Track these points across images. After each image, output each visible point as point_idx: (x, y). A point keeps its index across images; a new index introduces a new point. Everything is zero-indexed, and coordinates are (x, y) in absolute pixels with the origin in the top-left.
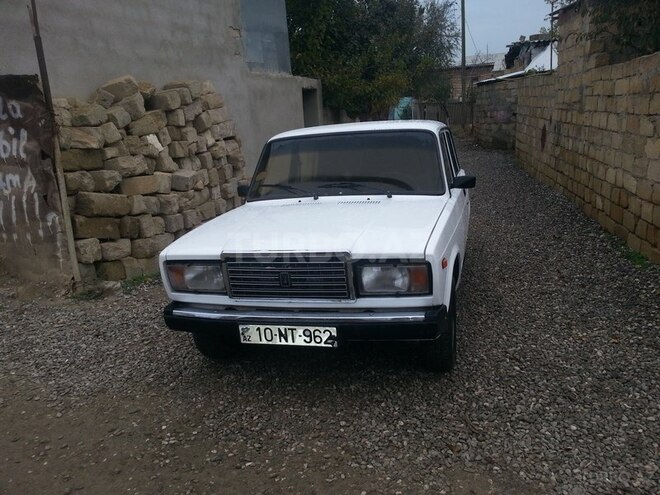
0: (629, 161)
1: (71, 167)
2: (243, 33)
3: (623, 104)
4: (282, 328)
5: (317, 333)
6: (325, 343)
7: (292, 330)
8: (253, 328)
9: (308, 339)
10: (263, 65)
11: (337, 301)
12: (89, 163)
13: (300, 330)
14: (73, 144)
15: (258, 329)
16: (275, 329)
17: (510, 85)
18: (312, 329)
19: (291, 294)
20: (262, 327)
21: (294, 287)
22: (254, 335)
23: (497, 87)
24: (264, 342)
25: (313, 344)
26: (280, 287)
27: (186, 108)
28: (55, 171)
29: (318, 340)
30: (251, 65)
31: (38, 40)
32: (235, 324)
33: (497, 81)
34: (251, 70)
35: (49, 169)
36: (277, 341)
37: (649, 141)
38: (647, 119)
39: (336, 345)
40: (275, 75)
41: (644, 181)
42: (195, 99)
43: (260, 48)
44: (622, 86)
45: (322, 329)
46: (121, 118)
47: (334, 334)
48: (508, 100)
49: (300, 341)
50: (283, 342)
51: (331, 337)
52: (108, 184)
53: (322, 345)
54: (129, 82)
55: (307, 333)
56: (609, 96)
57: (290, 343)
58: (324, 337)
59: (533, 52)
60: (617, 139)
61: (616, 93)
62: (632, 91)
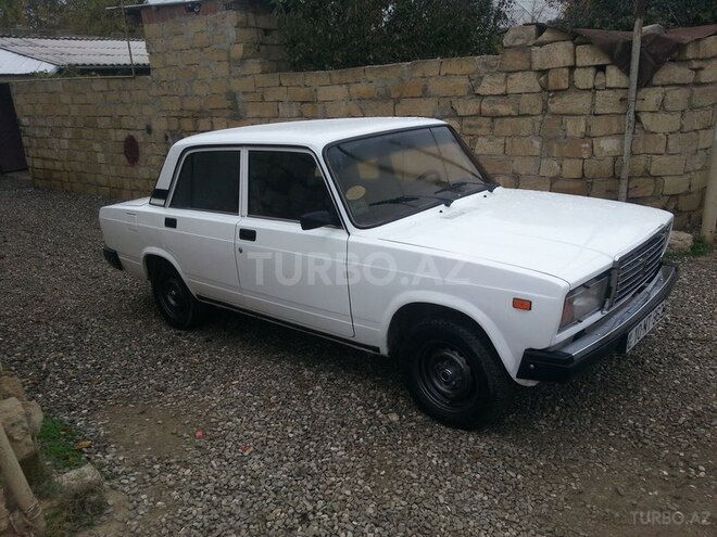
3: (340, 109)
44: (332, 92)
61: (321, 98)
62: (355, 97)
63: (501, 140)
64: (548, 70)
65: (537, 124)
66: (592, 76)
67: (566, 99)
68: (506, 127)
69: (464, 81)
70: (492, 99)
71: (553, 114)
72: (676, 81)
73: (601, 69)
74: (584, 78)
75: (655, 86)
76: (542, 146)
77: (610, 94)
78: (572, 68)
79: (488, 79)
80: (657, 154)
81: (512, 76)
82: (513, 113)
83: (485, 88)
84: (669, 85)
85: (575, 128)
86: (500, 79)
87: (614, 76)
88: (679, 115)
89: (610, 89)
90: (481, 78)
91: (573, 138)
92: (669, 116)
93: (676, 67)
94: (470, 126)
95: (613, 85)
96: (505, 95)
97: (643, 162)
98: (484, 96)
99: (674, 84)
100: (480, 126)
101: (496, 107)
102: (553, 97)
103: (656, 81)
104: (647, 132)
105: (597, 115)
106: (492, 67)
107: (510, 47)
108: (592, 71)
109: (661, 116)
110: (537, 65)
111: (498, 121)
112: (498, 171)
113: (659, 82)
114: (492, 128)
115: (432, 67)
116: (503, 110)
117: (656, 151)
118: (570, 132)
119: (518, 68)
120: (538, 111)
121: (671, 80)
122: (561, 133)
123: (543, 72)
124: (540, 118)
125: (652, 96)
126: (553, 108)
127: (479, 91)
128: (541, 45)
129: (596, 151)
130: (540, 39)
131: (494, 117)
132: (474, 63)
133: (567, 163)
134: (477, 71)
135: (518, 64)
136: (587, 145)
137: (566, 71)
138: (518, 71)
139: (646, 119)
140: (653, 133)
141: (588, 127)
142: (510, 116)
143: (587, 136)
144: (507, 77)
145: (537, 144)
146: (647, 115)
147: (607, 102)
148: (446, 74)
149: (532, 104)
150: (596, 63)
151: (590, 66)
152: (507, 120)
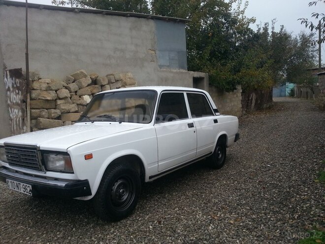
1: (37, 107)
2: (157, 52)
5: (26, 188)
6: (29, 193)
7: (20, 184)
9: (24, 190)
10: (168, 66)
12: (48, 106)
14: (40, 97)
15: (11, 182)
18: (25, 185)
19: (21, 165)
27: (111, 85)
28: (26, 108)
30: (161, 66)
31: (27, 54)
34: (160, 69)
35: (24, 107)
40: (175, 71)
42: (117, 81)
43: (168, 59)
46: (73, 88)
52: (53, 115)
54: (82, 73)
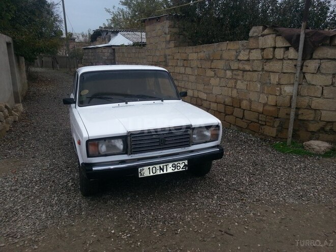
0: (201, 87)
3: (195, 64)
4: (161, 165)
5: (178, 165)
6: (182, 169)
7: (166, 165)
8: (146, 168)
9: (174, 169)
11: (183, 148)
13: (170, 165)
15: (149, 168)
16: (157, 166)
17: (104, 51)
18: (176, 163)
19: (163, 148)
20: (151, 167)
21: (166, 144)
22: (146, 172)
23: (98, 51)
24: (152, 174)
25: (176, 170)
26: (160, 145)
29: (179, 168)
32: (136, 168)
33: (97, 48)
36: (158, 173)
37: (212, 79)
38: (209, 70)
39: (187, 169)
41: (211, 95)
44: (193, 56)
45: (181, 162)
47: (186, 163)
48: (104, 57)
49: (170, 170)
50: (162, 172)
51: (185, 165)
53: (181, 170)
55: (174, 166)
56: (185, 60)
57: (165, 172)
58: (181, 166)
59: (111, 35)
60: (192, 78)
61: (190, 58)
62: (199, 59)
63: (246, 83)
64: (265, 49)
65: (260, 76)
66: (283, 52)
67: (271, 64)
68: (248, 76)
69: (234, 53)
70: (243, 62)
71: (266, 71)
72: (329, 57)
73: (287, 48)
74: (279, 53)
75: (315, 59)
76: (260, 87)
77: (290, 62)
78: (275, 48)
79: (242, 52)
80: (316, 97)
81: (252, 51)
82: (251, 70)
83: (241, 57)
84: (324, 59)
85: (274, 79)
86: (247, 52)
87: (292, 53)
88: (331, 76)
89: (291, 59)
90: (240, 51)
91: (273, 84)
92: (323, 76)
93: (329, 49)
94: (235, 75)
95: (291, 57)
96: (248, 60)
97: (307, 101)
98: (241, 60)
99: (328, 59)
100: (238, 75)
101: (244, 66)
102: (266, 62)
103: (314, 56)
104: (309, 84)
105: (284, 73)
106: (245, 46)
107: (252, 37)
108: (282, 50)
109: (318, 76)
110: (260, 46)
111: (245, 73)
112: (244, 98)
113: (316, 57)
114: (243, 76)
115: (224, 45)
116: (247, 68)
117: (316, 95)
118: (272, 81)
119: (254, 47)
120: (260, 69)
121: (325, 56)
122: (268, 81)
123: (263, 49)
124: (261, 73)
125: (312, 65)
126: (266, 68)
127: (239, 58)
128: (263, 36)
129: (283, 93)
130: (263, 33)
131: (244, 71)
132: (238, 44)
133: (270, 97)
134: (239, 49)
135: (254, 45)
136: (278, 89)
137: (272, 49)
138: (254, 49)
139: (308, 77)
140: (313, 85)
141: (279, 79)
142: (249, 71)
143: (279, 84)
144: (250, 51)
145: (259, 86)
146: (309, 75)
147: (288, 66)
148: (229, 50)
149: (257, 65)
150: (284, 46)
151: (282, 47)
152: (249, 73)
